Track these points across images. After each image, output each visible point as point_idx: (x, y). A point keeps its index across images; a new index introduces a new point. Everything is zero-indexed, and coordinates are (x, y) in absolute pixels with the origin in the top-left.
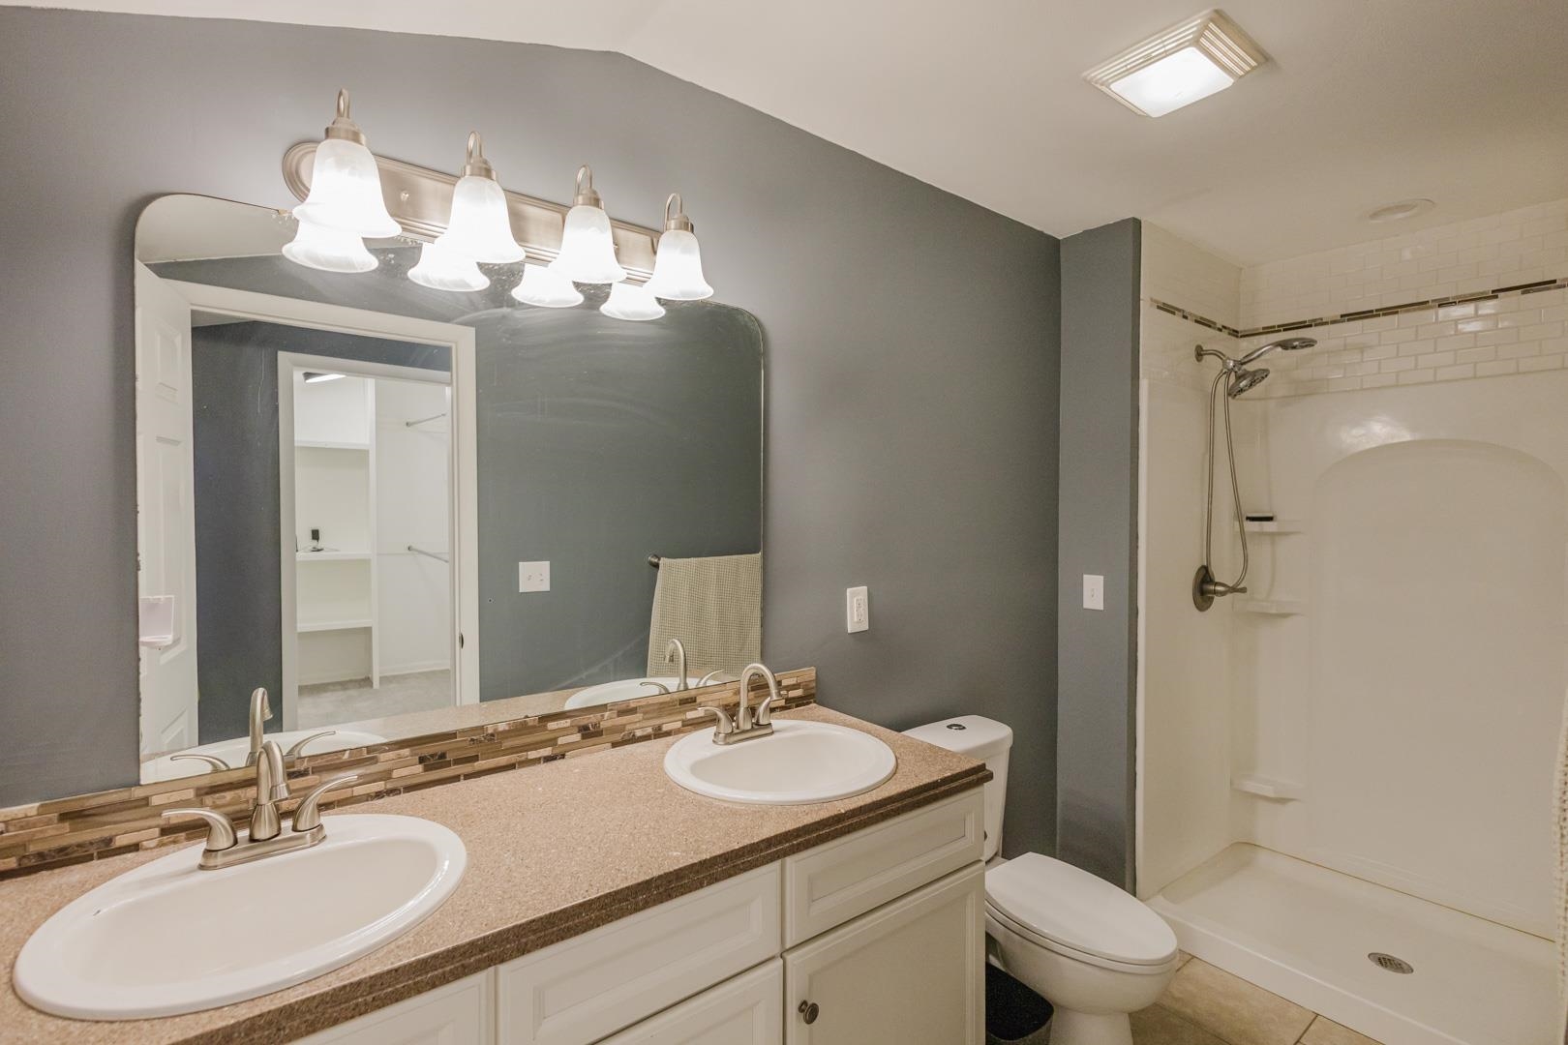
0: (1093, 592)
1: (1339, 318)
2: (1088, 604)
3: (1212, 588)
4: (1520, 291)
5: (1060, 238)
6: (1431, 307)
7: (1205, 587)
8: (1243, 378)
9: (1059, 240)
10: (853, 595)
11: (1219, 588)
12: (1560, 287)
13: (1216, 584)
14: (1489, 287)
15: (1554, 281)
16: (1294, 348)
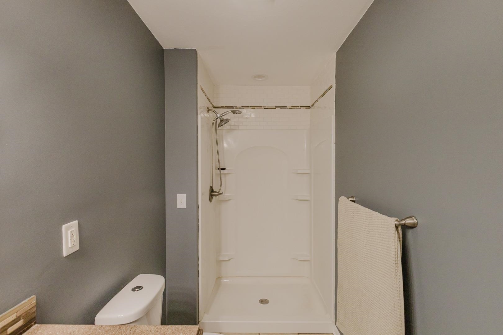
0: (182, 201)
1: (241, 107)
2: (179, 206)
3: (214, 194)
4: (280, 108)
5: (164, 48)
6: (262, 108)
7: (212, 193)
8: (223, 122)
9: (163, 49)
10: (67, 229)
11: (216, 194)
12: (287, 108)
13: (215, 192)
14: (274, 106)
15: (286, 107)
16: (237, 113)
